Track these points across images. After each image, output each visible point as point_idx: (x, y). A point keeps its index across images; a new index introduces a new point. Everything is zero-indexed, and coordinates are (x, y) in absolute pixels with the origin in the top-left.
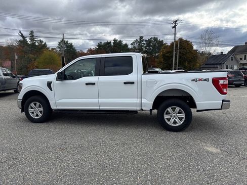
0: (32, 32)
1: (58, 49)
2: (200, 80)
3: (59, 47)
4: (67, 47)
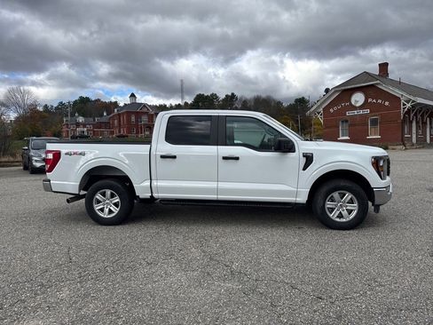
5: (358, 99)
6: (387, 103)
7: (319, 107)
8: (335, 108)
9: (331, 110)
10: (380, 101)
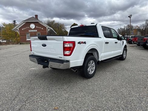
5: (33, 26)
6: (42, 29)
7: (17, 28)
8: (24, 29)
9: (23, 29)
10: (40, 28)
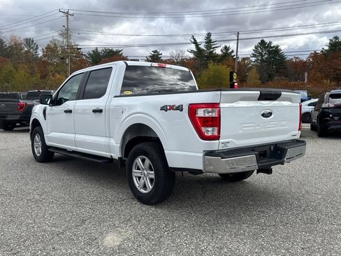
0: (209, 35)
1: (253, 59)
2: (172, 108)
3: (254, 56)
4: (270, 53)
